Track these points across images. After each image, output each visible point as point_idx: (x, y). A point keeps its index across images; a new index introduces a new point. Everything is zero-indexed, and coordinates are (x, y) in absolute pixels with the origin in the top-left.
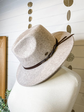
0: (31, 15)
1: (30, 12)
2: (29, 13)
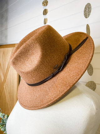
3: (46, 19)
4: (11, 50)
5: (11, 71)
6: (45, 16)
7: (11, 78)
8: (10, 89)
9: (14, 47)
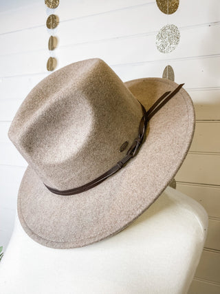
0: (56, 32)
2: (49, 26)
6: (51, 30)
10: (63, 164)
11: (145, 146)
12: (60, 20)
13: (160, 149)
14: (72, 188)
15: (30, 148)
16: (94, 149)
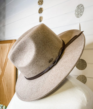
1: (41, 11)
3: (42, 17)
4: (8, 46)
5: (8, 65)
6: (40, 14)
7: (9, 71)
8: (8, 82)
9: (11, 43)
10: (25, 67)
11: (61, 60)
12: (44, 10)
13: (66, 62)
14: (31, 77)
15: (14, 61)
16: (37, 62)
